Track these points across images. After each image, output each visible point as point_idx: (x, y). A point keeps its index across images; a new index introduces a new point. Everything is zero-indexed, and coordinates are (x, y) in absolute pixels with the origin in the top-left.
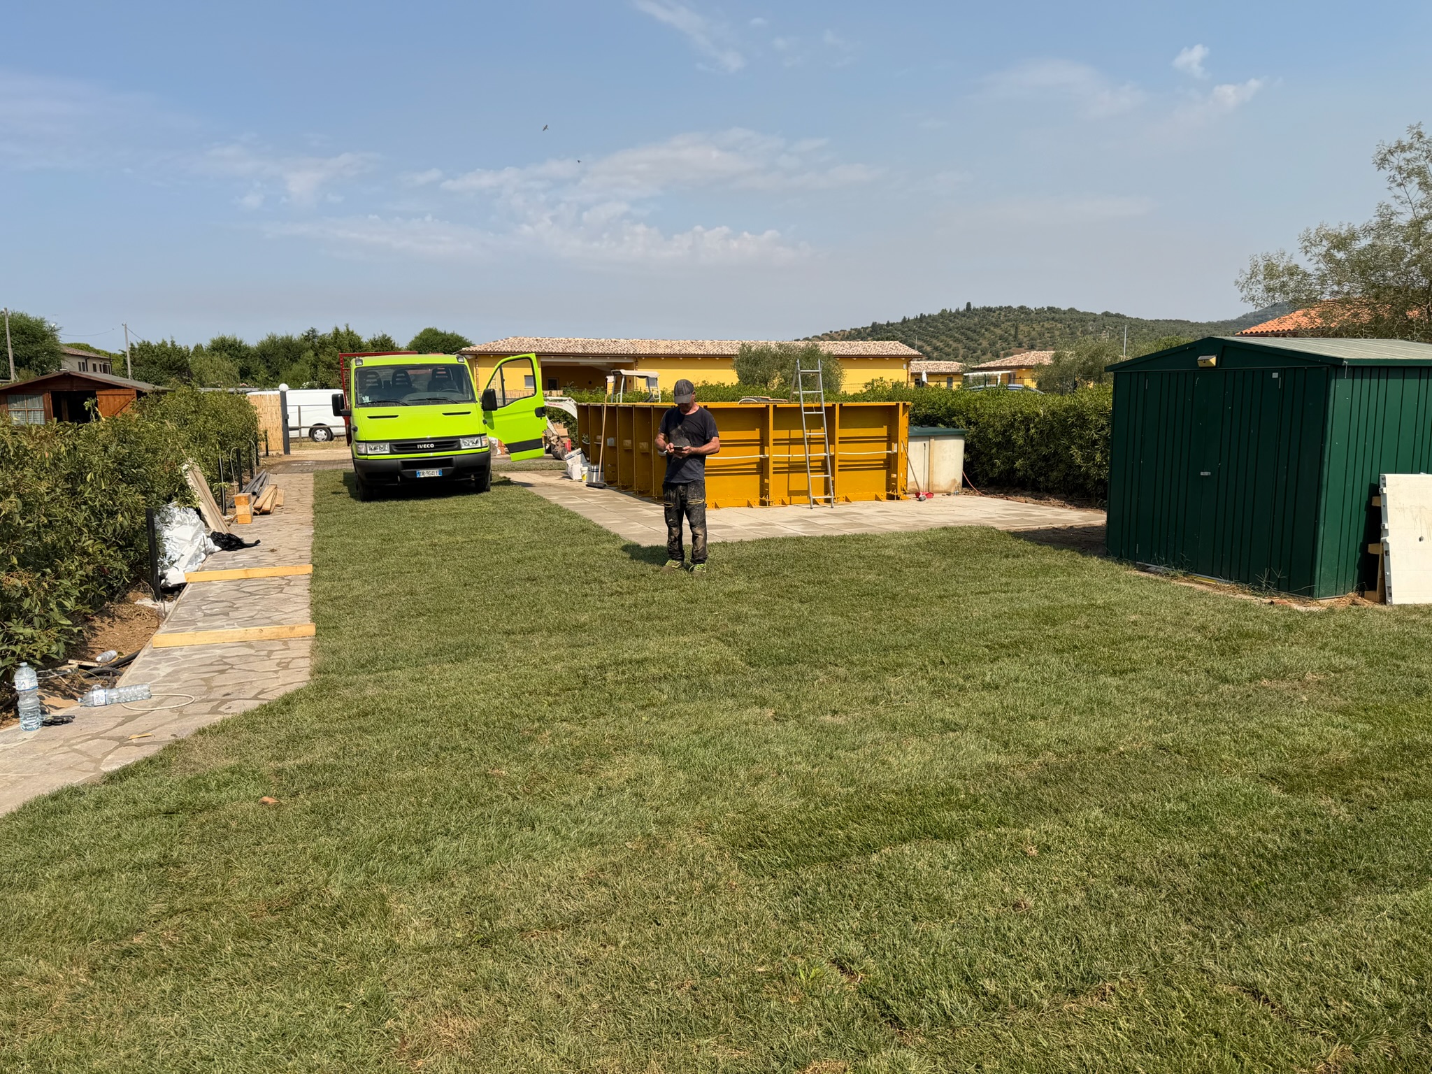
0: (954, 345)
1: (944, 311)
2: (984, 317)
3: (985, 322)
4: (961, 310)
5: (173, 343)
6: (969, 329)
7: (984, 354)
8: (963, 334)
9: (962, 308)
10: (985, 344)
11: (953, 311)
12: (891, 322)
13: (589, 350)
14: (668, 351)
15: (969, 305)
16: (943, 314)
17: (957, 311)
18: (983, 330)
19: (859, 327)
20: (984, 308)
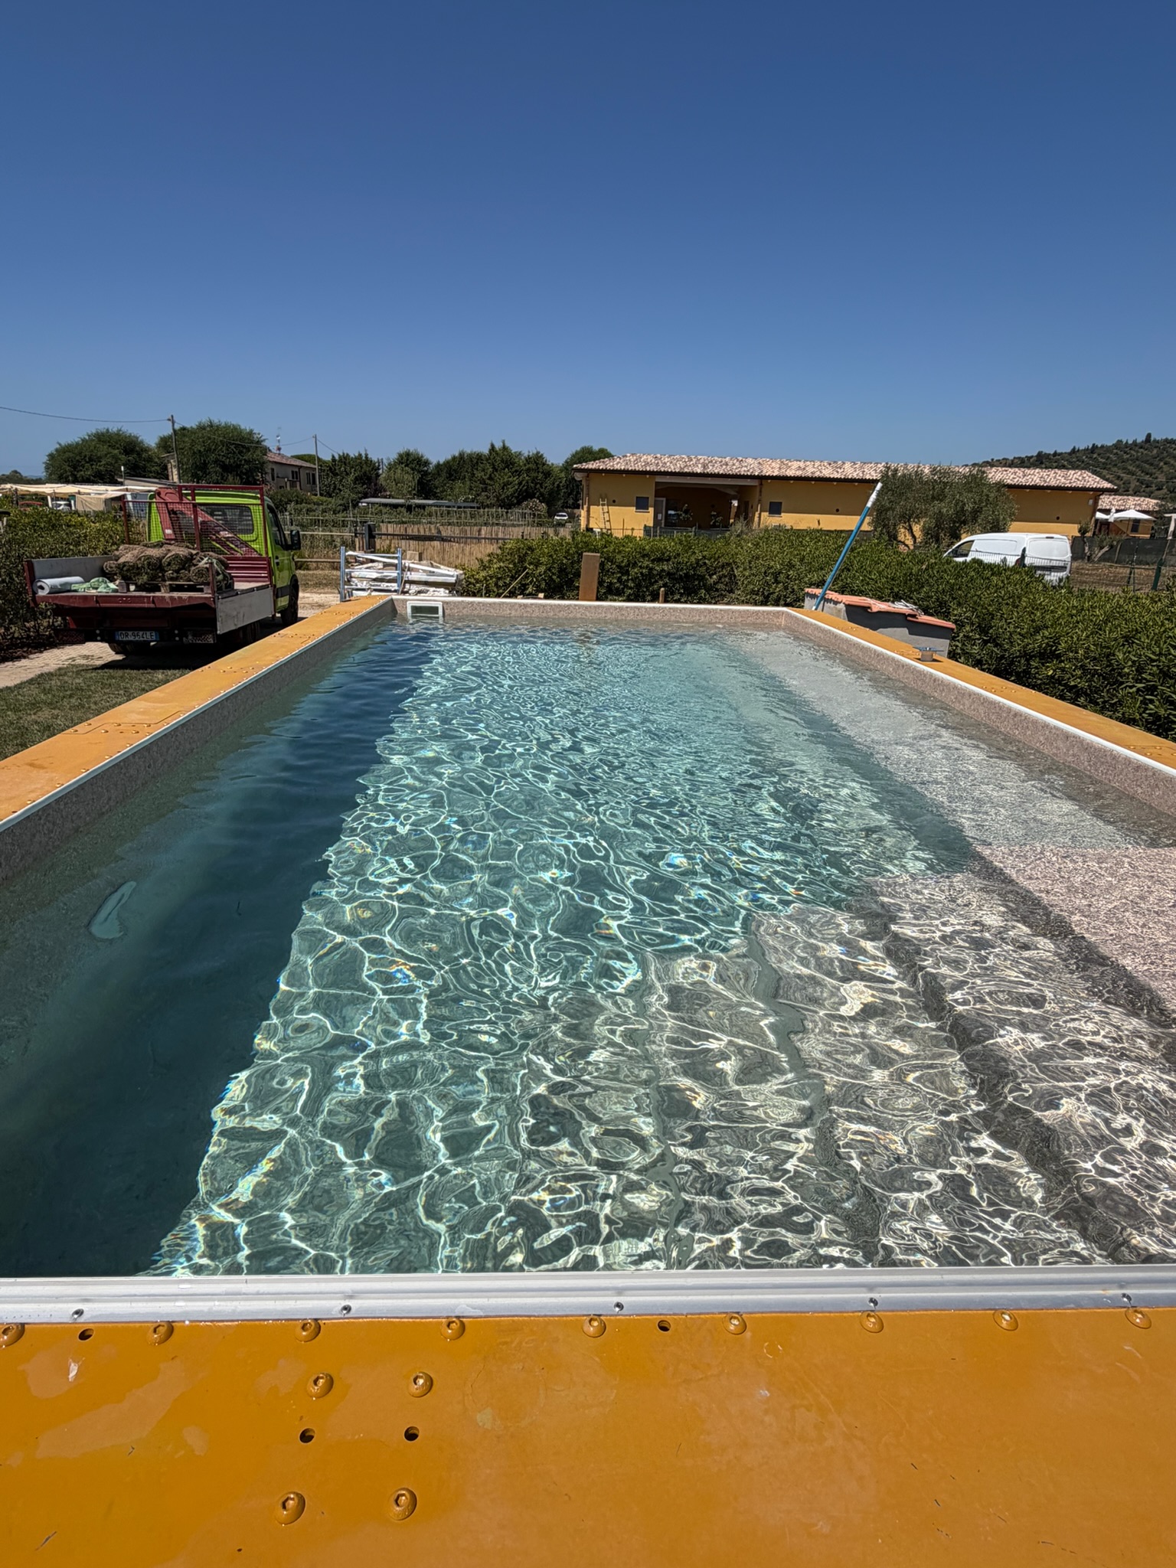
0: (1125, 477)
1: (1120, 442)
2: (1164, 449)
3: (1165, 454)
4: (1139, 441)
5: (366, 455)
6: (1146, 462)
7: (1159, 489)
8: (1138, 467)
9: (1141, 438)
10: (1162, 478)
11: (1130, 442)
12: (1059, 451)
13: (710, 470)
14: (799, 473)
15: (1149, 436)
16: (1118, 445)
17: (1135, 442)
18: (1162, 464)
19: (1023, 456)
20: (1166, 440)
